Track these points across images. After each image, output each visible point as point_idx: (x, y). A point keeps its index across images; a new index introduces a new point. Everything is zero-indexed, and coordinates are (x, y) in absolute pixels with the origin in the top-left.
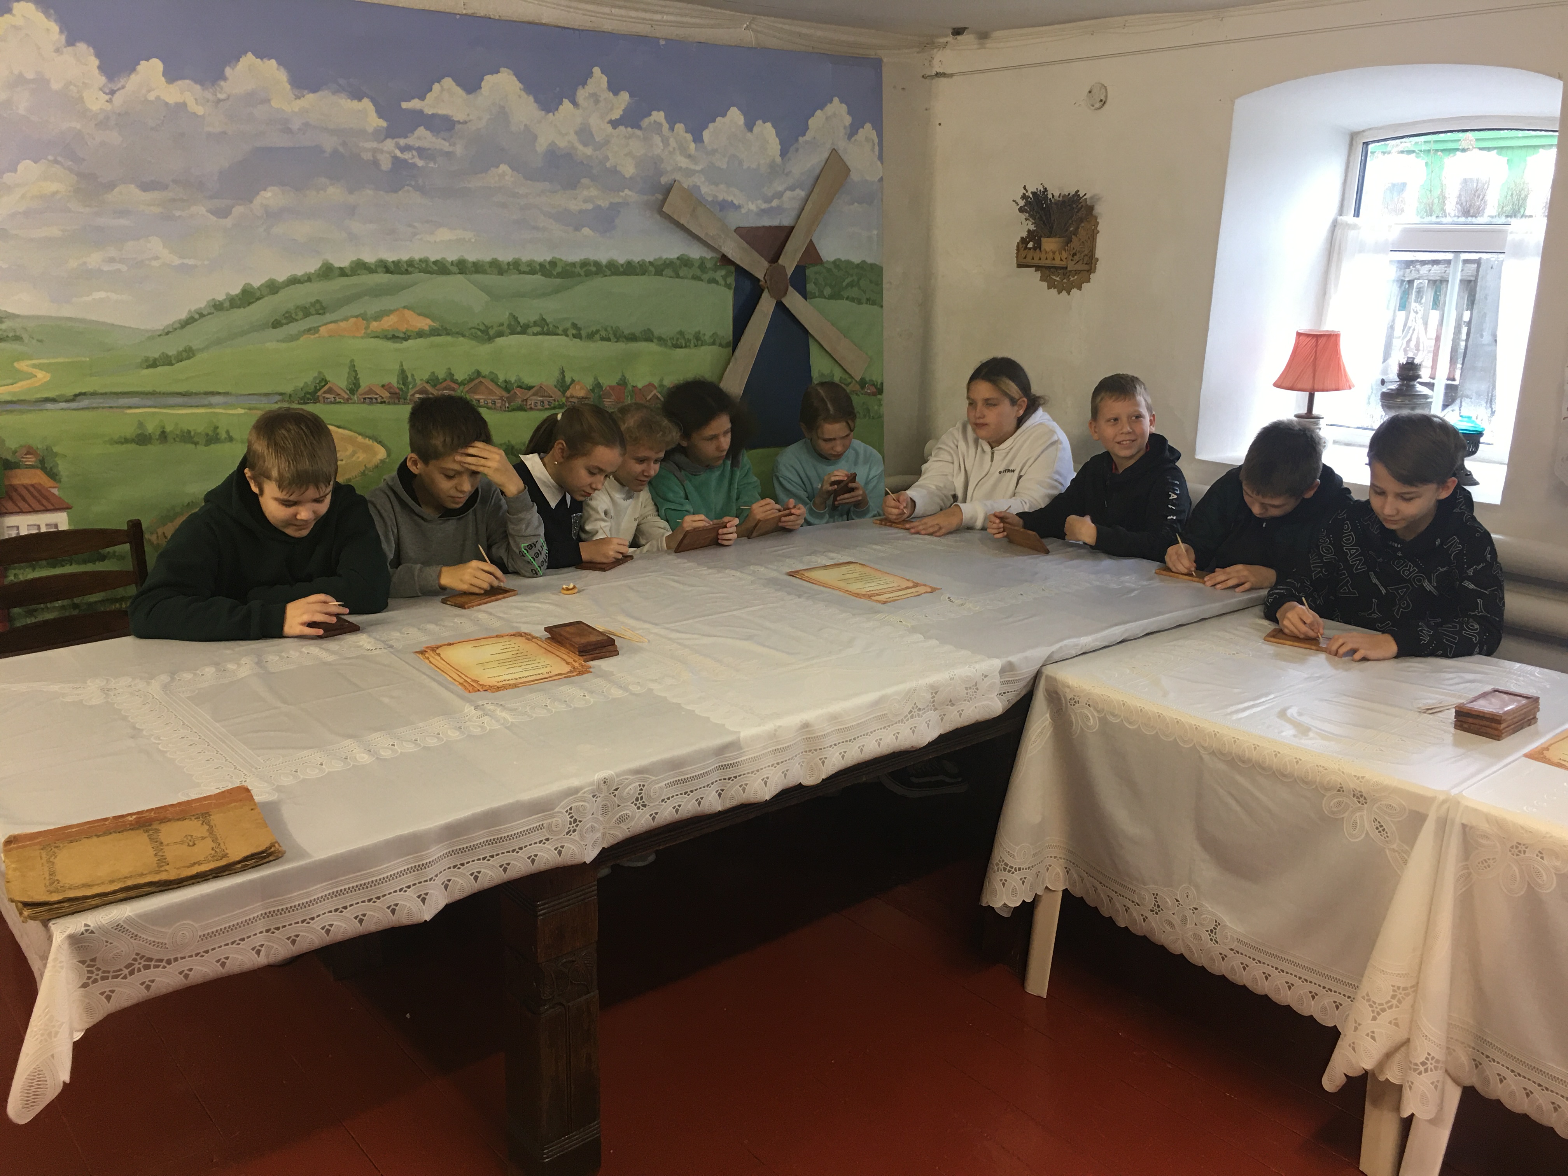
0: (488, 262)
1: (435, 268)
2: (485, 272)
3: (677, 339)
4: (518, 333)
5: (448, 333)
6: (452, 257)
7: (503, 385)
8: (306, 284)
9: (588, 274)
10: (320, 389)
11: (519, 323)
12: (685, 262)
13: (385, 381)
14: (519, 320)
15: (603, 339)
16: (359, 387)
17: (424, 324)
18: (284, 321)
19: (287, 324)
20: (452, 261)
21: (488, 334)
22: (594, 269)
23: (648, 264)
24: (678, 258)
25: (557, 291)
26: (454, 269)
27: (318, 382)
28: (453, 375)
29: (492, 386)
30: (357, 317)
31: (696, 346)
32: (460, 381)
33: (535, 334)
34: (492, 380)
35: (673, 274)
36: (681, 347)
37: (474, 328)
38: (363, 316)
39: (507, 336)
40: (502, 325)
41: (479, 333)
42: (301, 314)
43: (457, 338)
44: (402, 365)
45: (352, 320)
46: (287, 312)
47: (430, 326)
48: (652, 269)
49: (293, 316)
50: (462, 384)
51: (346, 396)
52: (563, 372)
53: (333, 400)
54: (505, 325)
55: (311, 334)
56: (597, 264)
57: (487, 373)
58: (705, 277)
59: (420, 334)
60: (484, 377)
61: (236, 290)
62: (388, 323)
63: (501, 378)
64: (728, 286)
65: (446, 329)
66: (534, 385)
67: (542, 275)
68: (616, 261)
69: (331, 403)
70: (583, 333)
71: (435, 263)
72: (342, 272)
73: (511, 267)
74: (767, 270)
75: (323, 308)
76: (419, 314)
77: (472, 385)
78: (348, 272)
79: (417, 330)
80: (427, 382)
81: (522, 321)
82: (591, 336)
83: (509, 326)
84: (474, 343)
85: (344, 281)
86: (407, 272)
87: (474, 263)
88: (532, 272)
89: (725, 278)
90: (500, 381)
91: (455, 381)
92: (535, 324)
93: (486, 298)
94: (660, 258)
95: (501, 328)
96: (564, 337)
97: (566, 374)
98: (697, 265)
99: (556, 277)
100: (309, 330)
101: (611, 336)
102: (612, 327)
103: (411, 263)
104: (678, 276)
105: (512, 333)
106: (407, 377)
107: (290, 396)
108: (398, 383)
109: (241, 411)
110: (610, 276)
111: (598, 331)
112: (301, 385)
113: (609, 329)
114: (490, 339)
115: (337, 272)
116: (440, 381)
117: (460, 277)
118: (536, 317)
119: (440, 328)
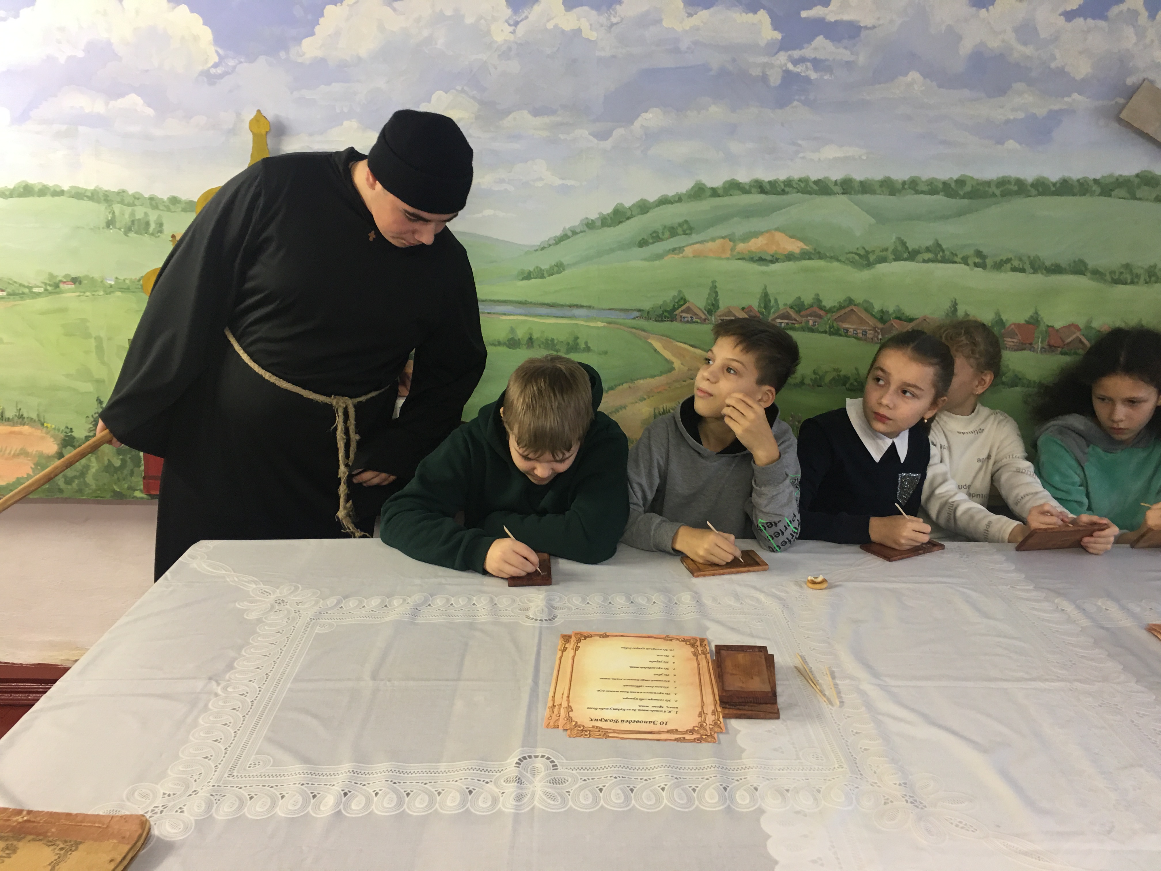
0: (879, 181)
1: (815, 187)
2: (873, 192)
3: (1121, 273)
4: (905, 260)
5: (820, 256)
6: (836, 175)
7: (878, 316)
8: (676, 204)
9: (1005, 194)
10: (678, 308)
11: (907, 248)
12: (1147, 180)
13: (745, 304)
14: (908, 245)
15: (1014, 269)
16: (718, 307)
17: (795, 246)
18: (651, 241)
19: (653, 243)
20: (836, 181)
21: (868, 259)
22: (1015, 188)
23: (1091, 183)
24: (1137, 175)
25: (960, 213)
26: (838, 189)
27: (677, 301)
28: (821, 301)
29: (864, 315)
30: (723, 238)
31: (1146, 283)
32: (828, 307)
33: (925, 261)
34: (866, 310)
35: (1128, 196)
36: (1125, 283)
37: (852, 253)
38: (731, 238)
39: (891, 262)
40: (886, 250)
41: (857, 258)
42: (667, 234)
43: (831, 262)
44: (765, 288)
45: (719, 242)
46: (655, 232)
47: (802, 249)
48: (1096, 189)
49: (661, 236)
50: (830, 311)
51: (703, 317)
52: (953, 305)
53: (690, 319)
54: (890, 250)
55: (675, 254)
56: (1019, 182)
57: (861, 302)
59: (790, 257)
60: (857, 305)
61: (608, 210)
62: (756, 244)
63: (877, 307)
65: (819, 253)
66: (916, 317)
67: (945, 195)
68: (1048, 179)
69: (688, 322)
70: (989, 262)
71: (817, 182)
72: (715, 193)
73: (906, 186)
75: (691, 229)
76: (791, 237)
77: (843, 312)
78: (720, 192)
79: (786, 253)
80: (791, 307)
81: (912, 245)
82: (999, 266)
83: (894, 252)
84: (849, 268)
85: (716, 201)
86: (783, 192)
87: (861, 182)
88: (933, 192)
90: (876, 310)
91: (822, 308)
92: (928, 250)
93: (873, 221)
94: (1111, 176)
95: (885, 253)
96: (963, 266)
97: (958, 307)
99: (963, 197)
100: (674, 250)
101: (1027, 266)
102: (1029, 257)
103: (788, 183)
104: (1134, 198)
105: (897, 259)
106: (770, 301)
107: (648, 312)
108: (759, 306)
109: (600, 324)
110: (1035, 196)
111: (1009, 260)
112: (660, 302)
113: (1025, 259)
114: (869, 265)
115: (709, 193)
116: (806, 307)
117: (844, 198)
118: (930, 243)
119: (813, 252)
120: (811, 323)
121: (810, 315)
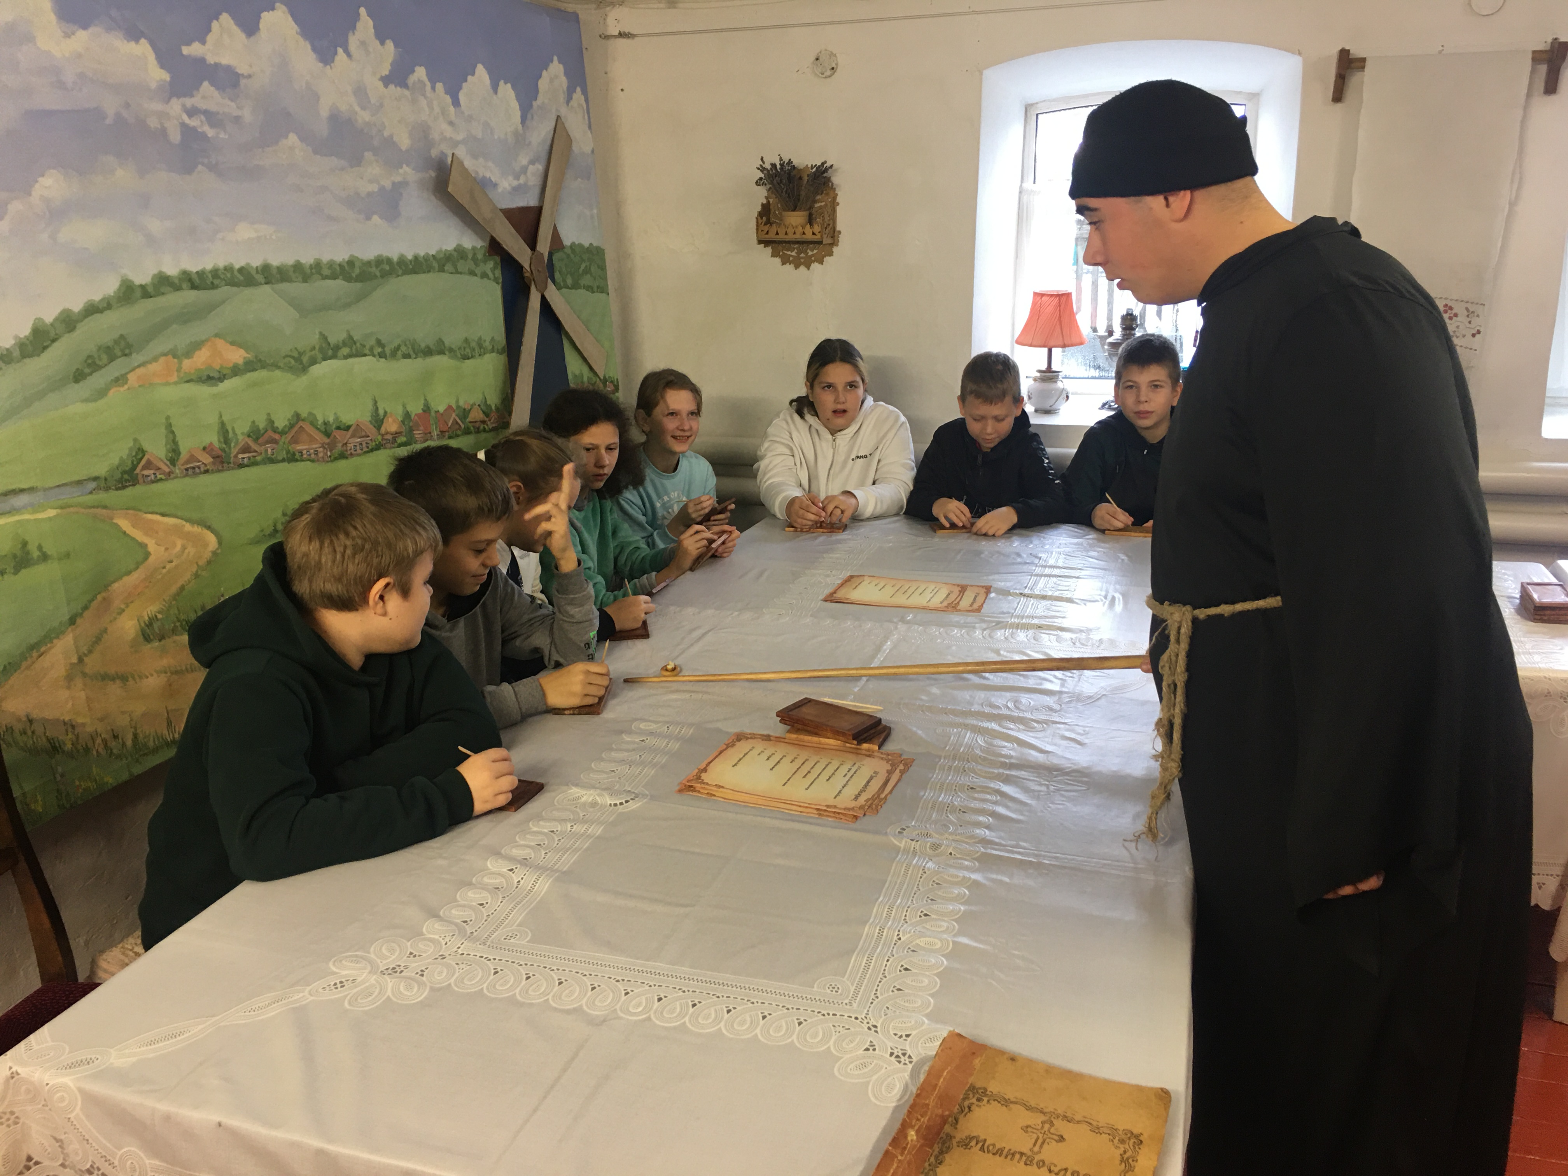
0: (292, 266)
1: (241, 278)
2: (289, 280)
3: (465, 348)
4: (331, 358)
5: (263, 365)
6: (255, 261)
7: (323, 429)
8: (106, 312)
9: (385, 275)
10: (138, 463)
11: (329, 344)
12: (460, 253)
13: (206, 441)
14: (329, 340)
15: (407, 356)
16: (180, 453)
17: (237, 356)
18: (87, 370)
19: (91, 374)
20: (257, 268)
21: (301, 363)
22: (387, 268)
23: (431, 259)
24: (455, 250)
25: (360, 297)
26: (260, 278)
27: (134, 454)
28: (273, 422)
29: (311, 431)
30: (165, 355)
31: (480, 355)
32: (281, 428)
33: (346, 357)
34: (312, 424)
35: (453, 270)
36: (468, 359)
37: (287, 356)
38: (173, 353)
39: (320, 363)
40: (314, 348)
41: (293, 362)
42: (105, 358)
43: (272, 371)
44: (221, 416)
45: (162, 359)
46: (89, 357)
47: (245, 358)
48: (435, 264)
49: (98, 362)
50: (282, 433)
51: (167, 470)
52: (376, 402)
53: (153, 477)
54: (317, 347)
55: (120, 386)
56: (389, 261)
57: (306, 415)
58: (478, 271)
59: (236, 371)
60: (303, 420)
61: (25, 331)
62: (201, 359)
63: (320, 419)
64: (496, 280)
65: (260, 361)
66: (350, 423)
67: (344, 279)
68: (405, 257)
69: (153, 482)
70: (388, 350)
71: (241, 270)
72: (146, 293)
73: (313, 271)
74: (531, 259)
75: (129, 346)
76: (232, 343)
77: (294, 431)
78: (150, 289)
79: (231, 365)
80: (249, 436)
81: (332, 340)
82: (394, 354)
83: (321, 350)
84: (289, 375)
85: (149, 304)
86: (213, 287)
87: (278, 268)
88: (334, 277)
89: (493, 270)
90: (319, 423)
91: (275, 430)
92: (345, 344)
93: (296, 314)
94: (441, 251)
95: (313, 353)
96: (371, 357)
97: (378, 404)
98: (470, 256)
99: (356, 281)
100: (117, 380)
101: (411, 352)
102: (410, 341)
103: (215, 272)
104: (457, 272)
105: (325, 359)
106: (227, 431)
107: (106, 479)
108: (219, 441)
109: (52, 513)
110: (402, 275)
111: (399, 346)
112: (116, 461)
113: (408, 343)
114: (304, 369)
115: (138, 293)
116: (262, 432)
117: (267, 288)
118: (344, 335)
119: (255, 360)
120: (269, 451)
121: (268, 442)
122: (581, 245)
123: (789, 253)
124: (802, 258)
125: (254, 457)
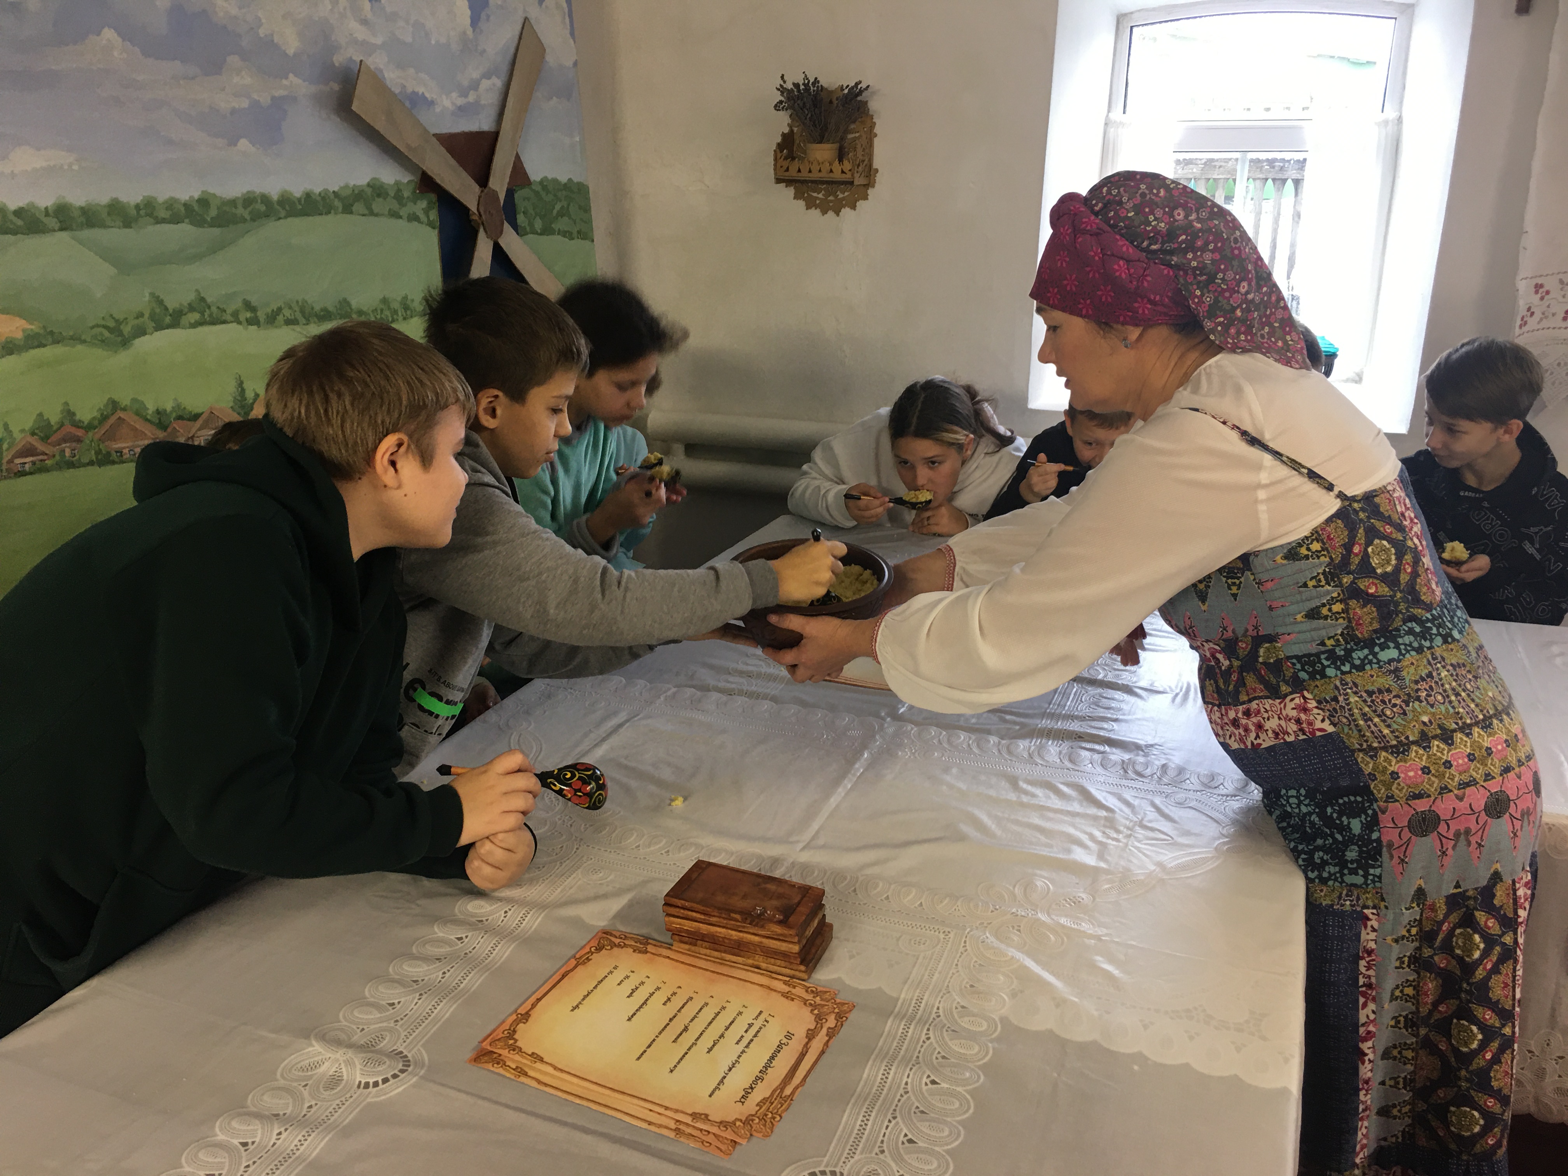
0: (105, 206)
1: (20, 223)
2: (102, 224)
3: (382, 310)
4: (169, 327)
5: (57, 339)
7: (155, 419)
9: (256, 217)
11: (166, 309)
12: (377, 190)
14: (166, 303)
15: (289, 322)
17: (12, 328)
20: (46, 208)
21: (121, 334)
22: (263, 208)
23: (332, 196)
24: (368, 185)
25: (215, 249)
26: (52, 222)
28: (74, 414)
29: (140, 425)
31: (405, 319)
32: (86, 421)
33: (194, 325)
34: (137, 414)
35: (366, 212)
37: (98, 326)
39: (152, 334)
40: (140, 315)
41: (106, 334)
43: (73, 346)
47: (24, 330)
48: (337, 203)
50: (90, 427)
52: (241, 384)
54: (147, 315)
56: (265, 199)
57: (129, 403)
58: (404, 212)
59: (10, 347)
60: (124, 409)
63: (151, 407)
64: (431, 224)
65: (52, 333)
66: (200, 411)
67: (191, 223)
68: (291, 194)
70: (261, 315)
71: (19, 212)
73: (142, 212)
74: (480, 197)
76: (4, 312)
77: (107, 426)
80: (33, 434)
81: (172, 304)
82: (271, 319)
83: (152, 317)
84: (99, 352)
87: (82, 208)
88: (175, 219)
89: (426, 212)
91: (77, 425)
92: (191, 308)
93: (113, 271)
94: (347, 186)
95: (141, 320)
96: (235, 324)
97: (245, 386)
98: (392, 193)
99: (212, 226)
101: (298, 315)
102: (297, 302)
104: (372, 213)
105: (160, 327)
110: (286, 217)
111: (280, 309)
113: (294, 305)
114: (125, 343)
116: (55, 428)
117: (64, 235)
118: (191, 297)
119: (42, 332)
120: (68, 453)
121: (65, 440)
122: (555, 181)
123: (815, 195)
124: (831, 201)
125: (41, 461)
